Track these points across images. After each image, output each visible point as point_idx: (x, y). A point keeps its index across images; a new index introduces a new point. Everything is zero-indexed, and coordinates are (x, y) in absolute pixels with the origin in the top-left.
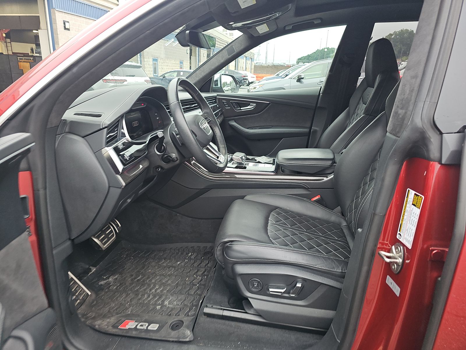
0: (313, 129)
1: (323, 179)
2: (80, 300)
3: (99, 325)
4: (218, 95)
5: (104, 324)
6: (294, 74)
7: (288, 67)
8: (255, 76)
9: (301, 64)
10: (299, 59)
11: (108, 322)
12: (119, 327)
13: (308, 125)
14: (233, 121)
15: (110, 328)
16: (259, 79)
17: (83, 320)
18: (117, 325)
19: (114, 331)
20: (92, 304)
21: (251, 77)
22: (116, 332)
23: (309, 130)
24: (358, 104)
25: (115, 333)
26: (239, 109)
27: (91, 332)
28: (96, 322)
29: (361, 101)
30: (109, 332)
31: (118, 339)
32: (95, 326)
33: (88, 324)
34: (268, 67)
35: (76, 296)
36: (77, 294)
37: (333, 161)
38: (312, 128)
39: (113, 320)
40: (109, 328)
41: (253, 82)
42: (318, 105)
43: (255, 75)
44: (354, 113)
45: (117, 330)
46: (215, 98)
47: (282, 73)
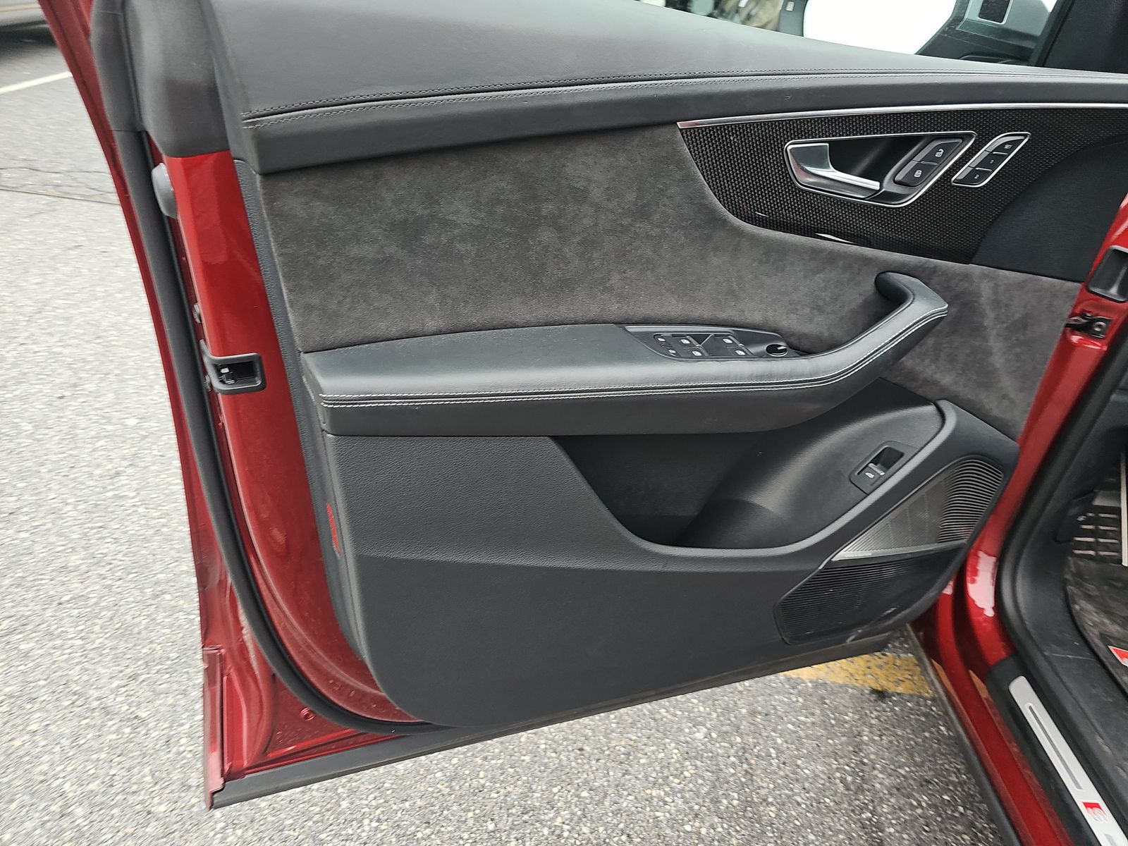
2: (1097, 554)
3: (1082, 609)
5: (1093, 618)
11: (1103, 624)
12: (1111, 647)
15: (1096, 631)
17: (1068, 577)
18: (1112, 641)
19: (1096, 641)
20: (1112, 580)
22: (1097, 645)
25: (1093, 645)
27: (1060, 602)
28: (1084, 602)
30: (1086, 634)
31: (1087, 655)
32: (1076, 603)
33: (1068, 589)
35: (1098, 542)
36: (1101, 540)
39: (1114, 629)
40: (1092, 629)
45: (1102, 646)
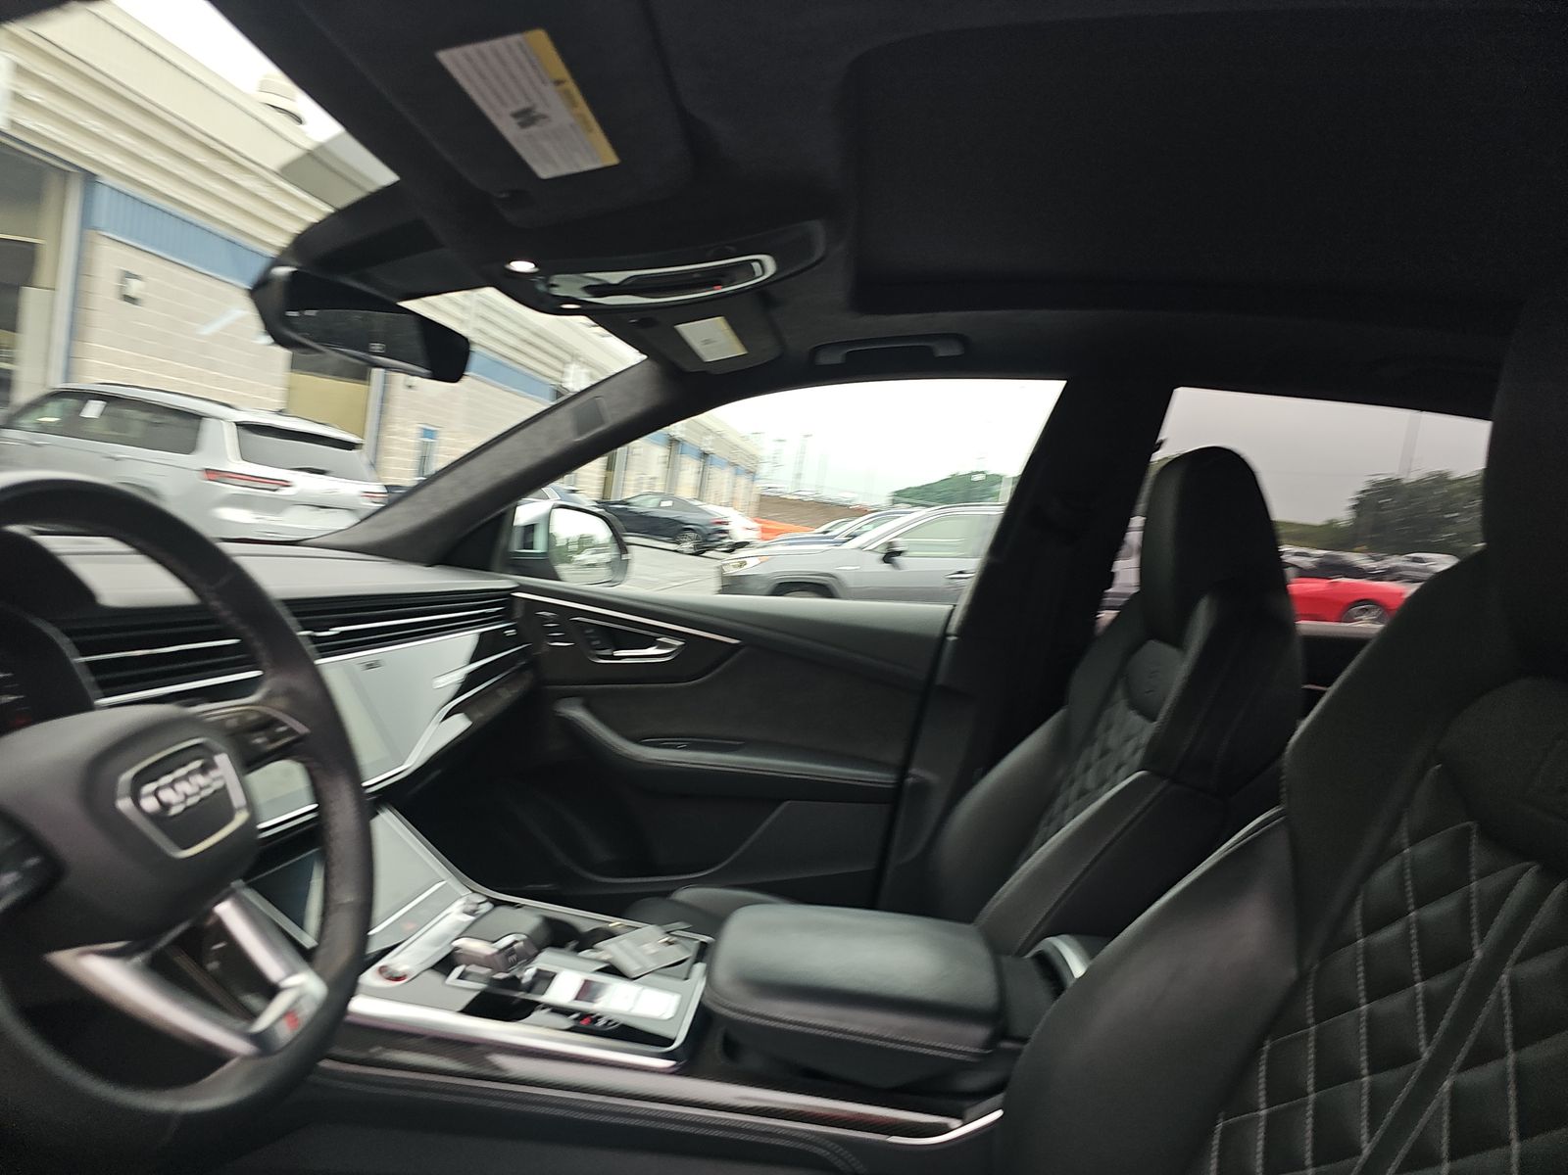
0: (914, 776)
1: (946, 1129)
4: (522, 588)
6: (876, 535)
7: (861, 512)
8: (755, 525)
9: (902, 507)
10: (899, 493)
13: (894, 756)
14: (578, 700)
16: (766, 535)
21: (740, 527)
23: (893, 776)
24: (1106, 701)
26: (607, 652)
29: (1119, 693)
34: (800, 504)
37: (998, 1020)
38: (913, 771)
41: (748, 543)
42: (940, 680)
43: (756, 521)
44: (1089, 739)
46: (505, 598)
47: (842, 529)
